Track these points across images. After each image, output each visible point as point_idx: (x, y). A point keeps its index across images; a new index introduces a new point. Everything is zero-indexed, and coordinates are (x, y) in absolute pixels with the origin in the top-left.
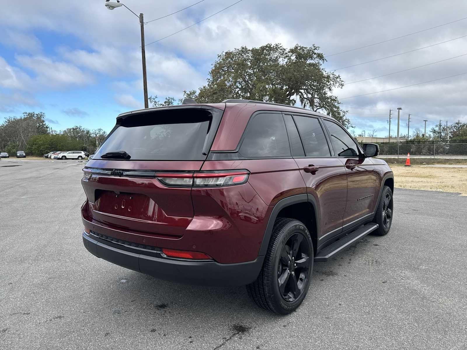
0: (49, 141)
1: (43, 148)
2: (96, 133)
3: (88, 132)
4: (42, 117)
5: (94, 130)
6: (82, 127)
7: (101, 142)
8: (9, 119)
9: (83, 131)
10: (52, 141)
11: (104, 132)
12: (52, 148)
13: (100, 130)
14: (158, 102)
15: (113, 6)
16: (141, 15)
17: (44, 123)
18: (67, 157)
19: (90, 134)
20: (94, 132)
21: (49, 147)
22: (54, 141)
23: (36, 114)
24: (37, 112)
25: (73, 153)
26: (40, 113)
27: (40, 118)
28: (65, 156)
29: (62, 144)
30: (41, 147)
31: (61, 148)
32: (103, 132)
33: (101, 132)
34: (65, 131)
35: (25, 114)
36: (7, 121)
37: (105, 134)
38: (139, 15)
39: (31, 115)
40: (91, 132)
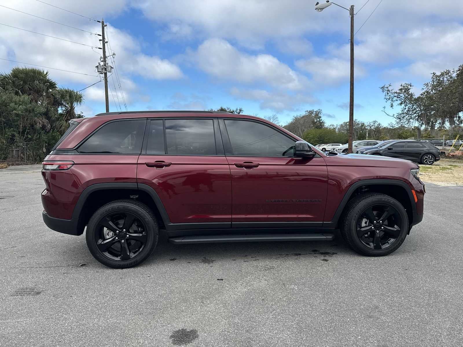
0: (319, 134)
1: (313, 141)
2: (370, 125)
3: (363, 125)
4: (320, 113)
5: (369, 122)
6: (357, 120)
7: (374, 133)
8: (297, 117)
9: (358, 124)
10: (321, 134)
11: (379, 124)
12: (321, 141)
13: (375, 122)
14: (392, 90)
15: (321, 7)
16: (352, 8)
17: (321, 119)
18: (327, 150)
19: (365, 127)
20: (369, 124)
21: (318, 140)
22: (323, 135)
23: (315, 112)
24: (316, 109)
25: (332, 146)
26: (318, 110)
27: (317, 115)
28: (325, 149)
29: (328, 137)
30: (311, 140)
31: (327, 141)
32: (377, 124)
33: (376, 124)
34: (342, 125)
35: (307, 112)
36: (295, 118)
37: (380, 125)
38: (349, 8)
39: (311, 112)
40: (366, 124)
